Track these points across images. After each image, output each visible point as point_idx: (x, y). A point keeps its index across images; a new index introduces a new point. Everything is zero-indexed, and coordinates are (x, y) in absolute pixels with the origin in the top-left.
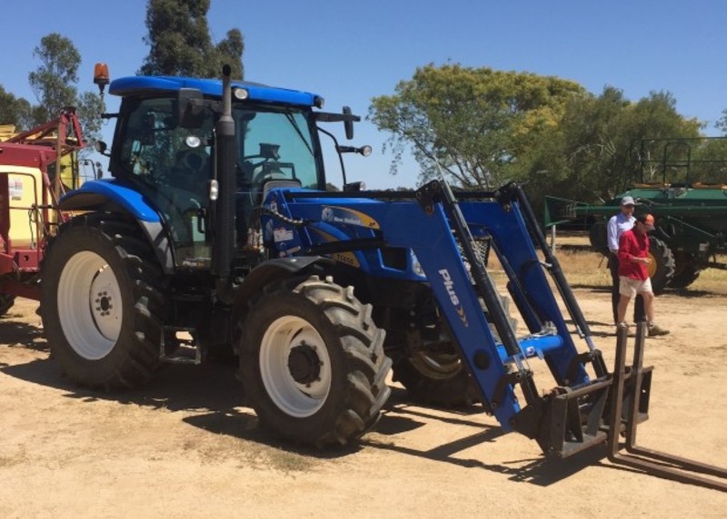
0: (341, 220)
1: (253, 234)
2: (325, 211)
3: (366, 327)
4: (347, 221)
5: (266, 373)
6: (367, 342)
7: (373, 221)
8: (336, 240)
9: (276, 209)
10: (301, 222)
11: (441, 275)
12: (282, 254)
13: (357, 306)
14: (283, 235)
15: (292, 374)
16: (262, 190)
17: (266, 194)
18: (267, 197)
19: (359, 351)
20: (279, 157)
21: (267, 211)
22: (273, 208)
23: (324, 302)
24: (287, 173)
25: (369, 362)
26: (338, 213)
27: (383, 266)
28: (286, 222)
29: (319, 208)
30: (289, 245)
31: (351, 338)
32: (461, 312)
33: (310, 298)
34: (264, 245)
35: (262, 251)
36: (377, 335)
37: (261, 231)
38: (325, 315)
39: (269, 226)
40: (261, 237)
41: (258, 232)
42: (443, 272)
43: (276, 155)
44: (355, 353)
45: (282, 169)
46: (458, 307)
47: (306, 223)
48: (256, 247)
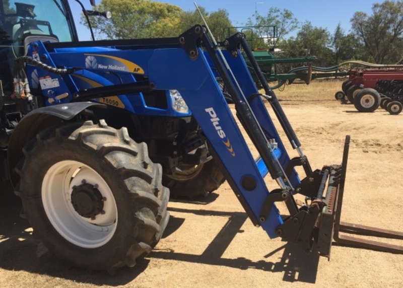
0: (106, 67)
1: (18, 83)
2: (88, 59)
3: (145, 165)
4: (111, 67)
5: (50, 210)
6: (148, 179)
7: (137, 67)
8: (101, 86)
9: (38, 59)
10: (65, 70)
11: (208, 113)
12: (51, 100)
13: (133, 146)
14: (49, 83)
15: (76, 210)
16: (23, 44)
17: (27, 48)
18: (29, 50)
19: (144, 189)
20: (35, 16)
21: (30, 61)
22: (36, 58)
23: (104, 147)
24: (44, 30)
25: (152, 197)
26: (101, 60)
27: (146, 107)
28: (51, 71)
29: (82, 56)
30: (57, 91)
31: (134, 178)
32: (228, 144)
33: (88, 144)
34: (31, 93)
35: (30, 98)
36: (155, 170)
37: (26, 80)
38: (106, 160)
39: (34, 75)
40: (28, 86)
41: (24, 81)
42: (209, 110)
43: (32, 14)
44: (141, 193)
45: (39, 26)
46: (225, 139)
47: (70, 71)
48: (23, 95)
